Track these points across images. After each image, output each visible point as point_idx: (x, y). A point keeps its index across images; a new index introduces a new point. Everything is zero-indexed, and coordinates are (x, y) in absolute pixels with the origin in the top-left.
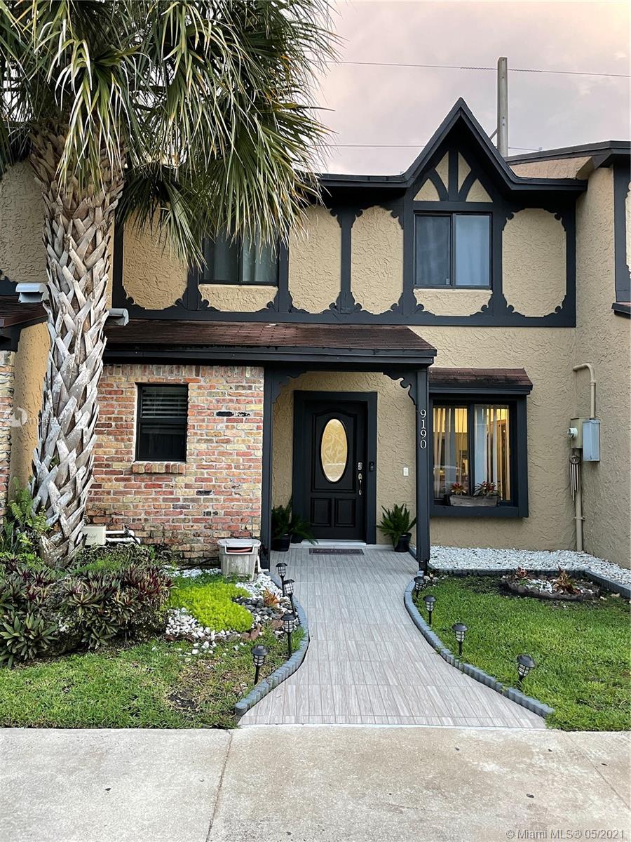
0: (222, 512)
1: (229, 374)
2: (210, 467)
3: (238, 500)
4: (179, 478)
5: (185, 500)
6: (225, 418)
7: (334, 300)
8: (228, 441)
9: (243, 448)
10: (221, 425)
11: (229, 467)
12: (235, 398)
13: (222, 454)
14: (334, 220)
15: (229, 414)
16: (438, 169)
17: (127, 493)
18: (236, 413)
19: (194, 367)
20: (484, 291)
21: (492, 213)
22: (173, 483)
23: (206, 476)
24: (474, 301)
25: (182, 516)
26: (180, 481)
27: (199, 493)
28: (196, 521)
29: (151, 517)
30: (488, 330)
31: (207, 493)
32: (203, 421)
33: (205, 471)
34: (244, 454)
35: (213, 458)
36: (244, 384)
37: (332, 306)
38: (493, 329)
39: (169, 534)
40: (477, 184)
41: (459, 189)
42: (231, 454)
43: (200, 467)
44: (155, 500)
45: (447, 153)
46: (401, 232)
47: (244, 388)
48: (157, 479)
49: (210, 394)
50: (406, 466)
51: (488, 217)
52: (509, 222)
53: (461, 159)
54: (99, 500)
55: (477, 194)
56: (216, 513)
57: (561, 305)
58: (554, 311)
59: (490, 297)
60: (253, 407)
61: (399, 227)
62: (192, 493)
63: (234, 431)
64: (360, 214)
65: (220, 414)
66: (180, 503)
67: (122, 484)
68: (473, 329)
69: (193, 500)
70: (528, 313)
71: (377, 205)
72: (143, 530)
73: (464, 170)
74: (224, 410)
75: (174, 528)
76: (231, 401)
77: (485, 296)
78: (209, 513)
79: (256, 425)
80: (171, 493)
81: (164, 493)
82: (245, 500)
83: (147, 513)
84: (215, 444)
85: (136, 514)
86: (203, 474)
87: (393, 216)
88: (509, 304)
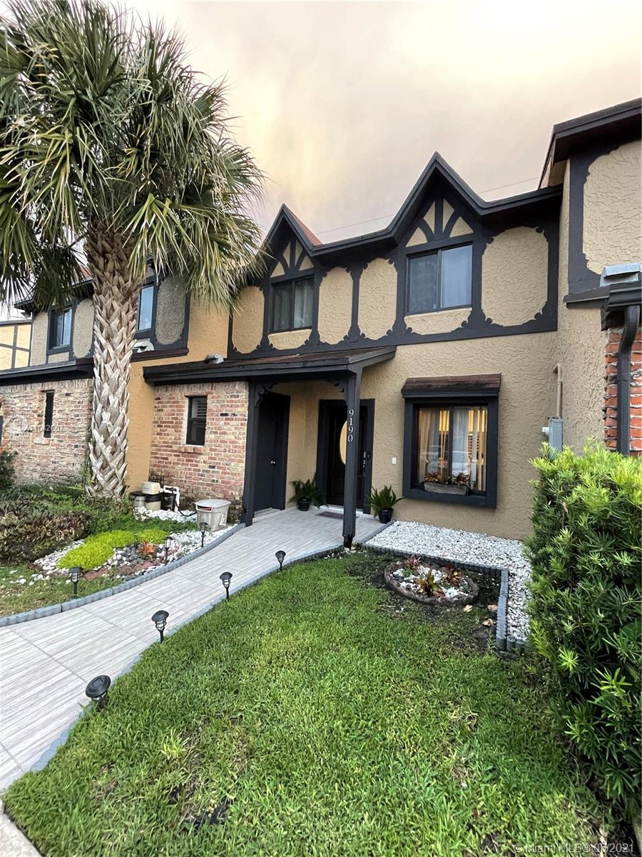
0: (220, 480)
1: (227, 387)
2: (215, 450)
3: (229, 473)
4: (202, 456)
5: (203, 471)
6: (224, 417)
7: (346, 333)
8: (225, 433)
9: (232, 437)
10: (222, 422)
11: (225, 451)
12: (230, 404)
13: (222, 441)
14: (348, 275)
15: (226, 415)
16: (426, 218)
17: (179, 464)
18: (229, 413)
19: (210, 384)
20: (465, 309)
21: (472, 242)
22: (198, 460)
23: (213, 456)
24: (453, 320)
25: (201, 481)
26: (201, 458)
27: (210, 467)
28: (208, 485)
29: (187, 480)
30: (468, 343)
31: (214, 467)
32: (213, 419)
33: (213, 453)
34: (232, 442)
35: (217, 444)
36: (235, 394)
37: (345, 337)
38: (472, 341)
39: (195, 492)
40: (460, 221)
41: (444, 229)
42: (226, 442)
43: (211, 450)
44: (190, 469)
45: (434, 203)
46: (396, 274)
47: (235, 396)
48: (191, 457)
49: (218, 402)
50: (395, 456)
51: (470, 247)
52: (488, 245)
53: (446, 204)
54: (167, 467)
55: (461, 229)
56: (217, 481)
57: (541, 312)
58: (533, 318)
59: (469, 314)
60: (240, 410)
61: (394, 270)
62: (206, 467)
63: (229, 426)
64: (366, 267)
65: (222, 415)
66: (201, 473)
67: (177, 458)
68: (453, 342)
69: (207, 471)
70: (506, 323)
71: (378, 257)
72: (184, 487)
73: (448, 212)
74: (224, 412)
75: (197, 488)
76: (228, 406)
77: (464, 315)
78: (213, 481)
79: (240, 422)
80: (197, 466)
81: (194, 465)
82: (232, 474)
83: (186, 478)
84: (218, 435)
85: (181, 477)
86: (212, 454)
87: (390, 262)
88: (487, 317)
